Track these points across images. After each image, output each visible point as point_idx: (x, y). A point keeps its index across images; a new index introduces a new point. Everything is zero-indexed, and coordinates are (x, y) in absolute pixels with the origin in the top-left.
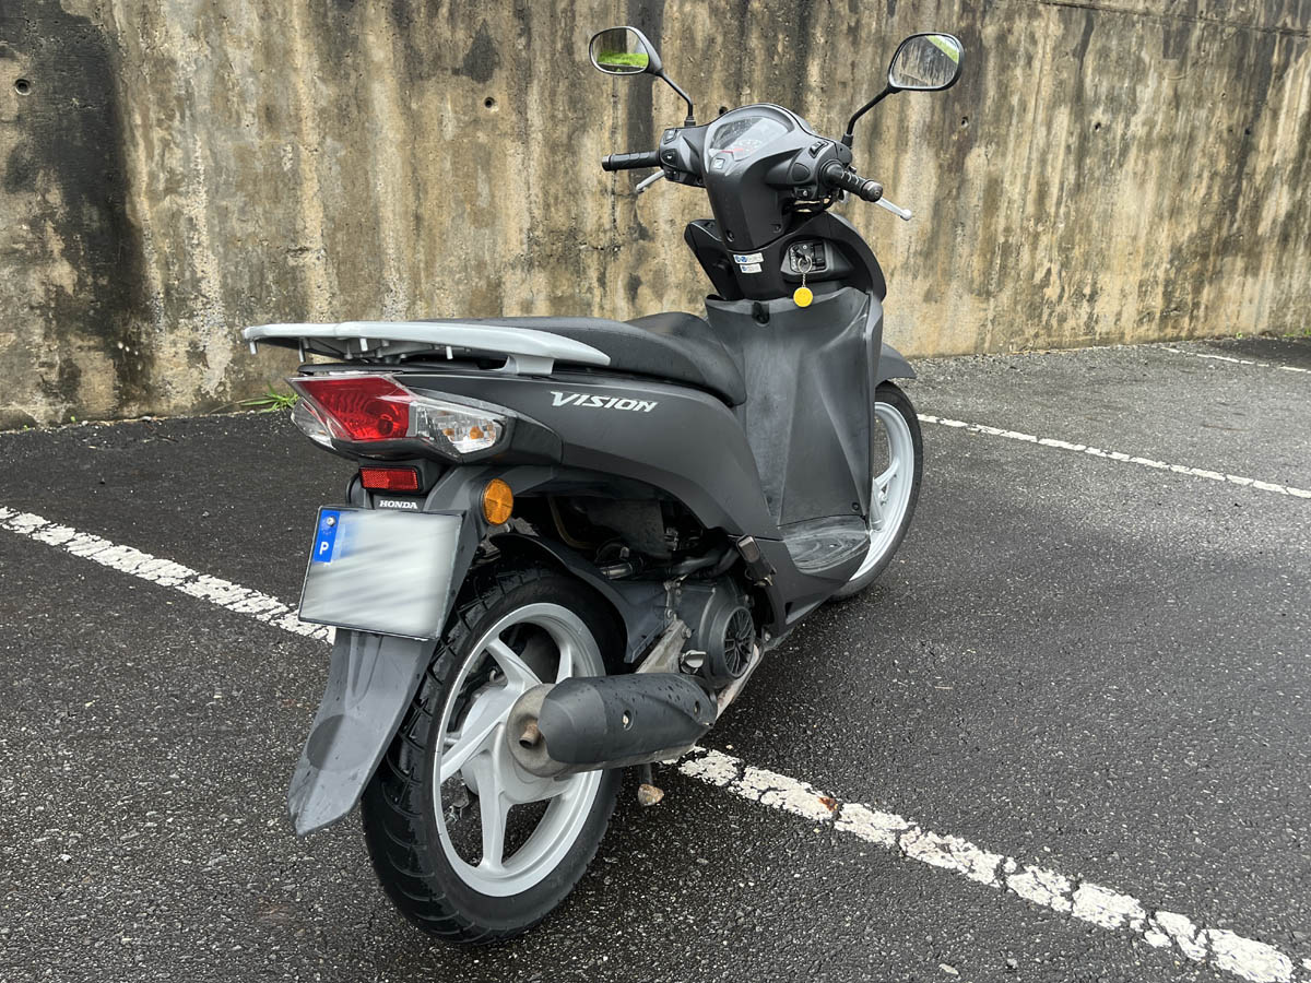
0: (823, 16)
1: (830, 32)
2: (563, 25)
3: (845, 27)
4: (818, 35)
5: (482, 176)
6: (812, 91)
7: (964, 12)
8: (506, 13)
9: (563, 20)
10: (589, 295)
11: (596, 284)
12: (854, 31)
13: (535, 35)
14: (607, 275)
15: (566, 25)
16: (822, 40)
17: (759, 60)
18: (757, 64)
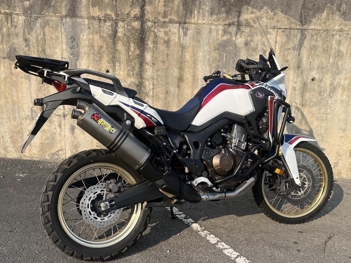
0: (152, 38)
1: (155, 43)
2: (41, 43)
3: (162, 41)
4: (150, 44)
5: (14, 90)
6: (148, 64)
7: (225, 33)
8: (20, 40)
9: (41, 42)
10: (55, 130)
11: (58, 127)
12: (167, 43)
13: (31, 46)
14: (62, 124)
15: (42, 43)
16: (152, 46)
17: (123, 53)
18: (122, 55)
